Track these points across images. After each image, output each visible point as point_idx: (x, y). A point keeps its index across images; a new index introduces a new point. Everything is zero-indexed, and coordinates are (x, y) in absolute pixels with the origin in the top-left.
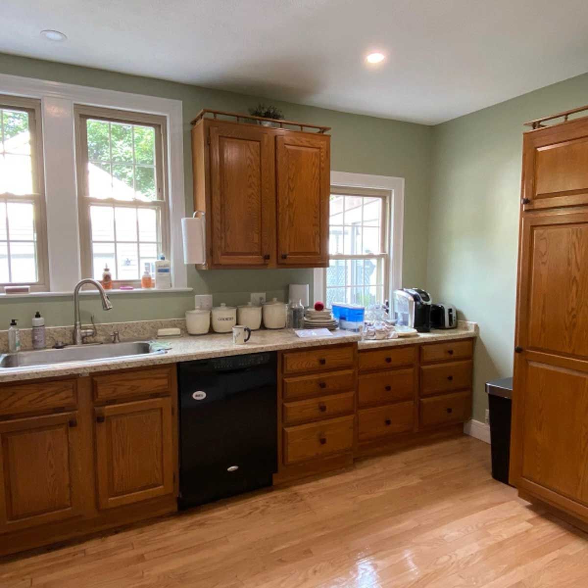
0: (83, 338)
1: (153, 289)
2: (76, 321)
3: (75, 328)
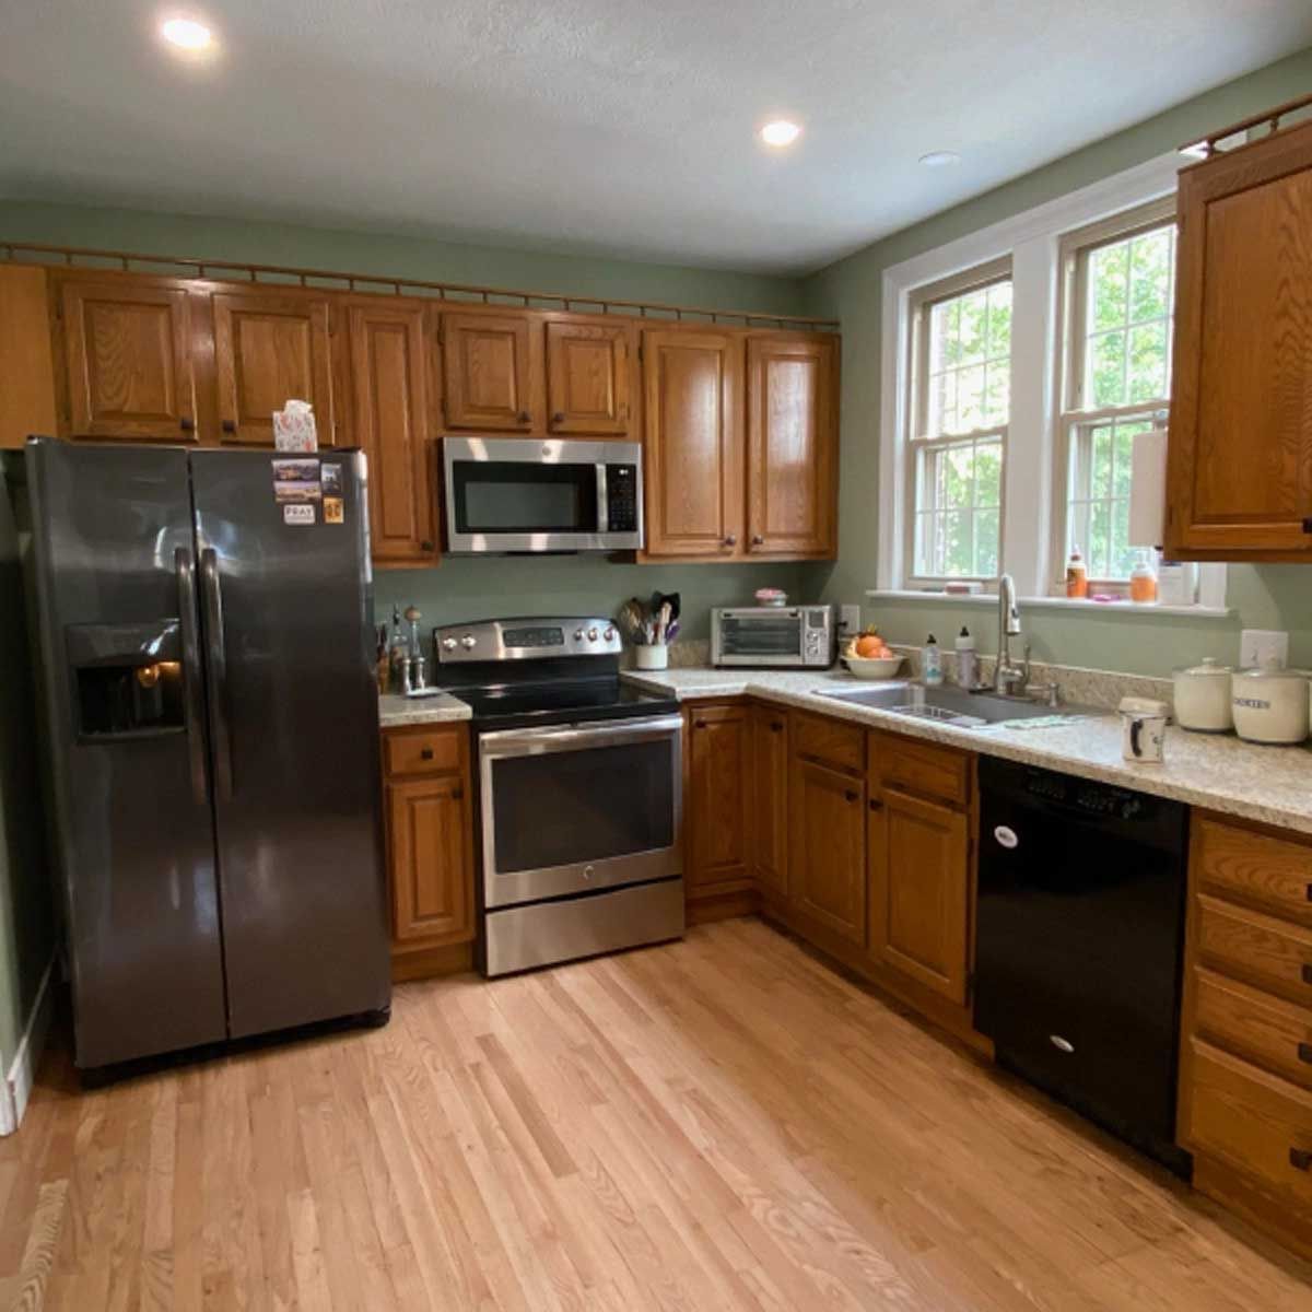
0: (1009, 685)
1: (1150, 604)
2: (1000, 651)
3: (998, 661)
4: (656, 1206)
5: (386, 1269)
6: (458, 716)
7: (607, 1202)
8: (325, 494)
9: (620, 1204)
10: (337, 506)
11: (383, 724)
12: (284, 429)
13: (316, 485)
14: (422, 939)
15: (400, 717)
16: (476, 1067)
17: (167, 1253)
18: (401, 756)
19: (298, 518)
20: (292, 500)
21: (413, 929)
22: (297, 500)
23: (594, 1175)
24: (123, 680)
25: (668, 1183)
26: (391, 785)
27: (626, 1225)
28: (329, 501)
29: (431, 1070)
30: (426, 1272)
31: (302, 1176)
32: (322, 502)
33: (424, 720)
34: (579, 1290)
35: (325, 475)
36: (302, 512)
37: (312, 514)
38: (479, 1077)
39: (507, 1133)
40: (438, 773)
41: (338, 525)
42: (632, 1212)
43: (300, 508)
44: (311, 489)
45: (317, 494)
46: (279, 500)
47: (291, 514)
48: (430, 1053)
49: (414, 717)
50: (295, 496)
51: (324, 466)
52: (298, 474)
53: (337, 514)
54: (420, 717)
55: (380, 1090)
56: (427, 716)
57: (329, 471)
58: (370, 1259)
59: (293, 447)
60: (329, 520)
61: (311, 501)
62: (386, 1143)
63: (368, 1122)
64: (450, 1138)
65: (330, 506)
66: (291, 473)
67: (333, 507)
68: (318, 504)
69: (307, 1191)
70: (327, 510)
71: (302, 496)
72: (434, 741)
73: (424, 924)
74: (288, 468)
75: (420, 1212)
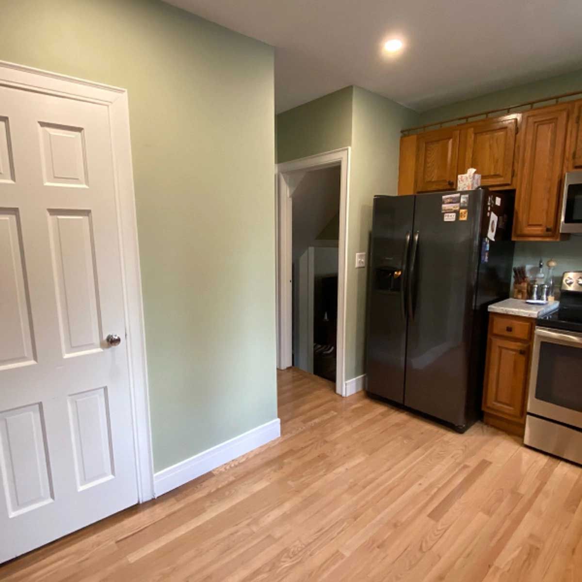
4: (440, 557)
5: (350, 488)
6: (529, 315)
7: (428, 538)
8: (461, 208)
9: (431, 544)
10: (465, 213)
11: (489, 310)
12: (461, 182)
13: (458, 205)
14: (497, 411)
15: (499, 309)
16: (466, 467)
17: (326, 442)
18: (498, 327)
19: (450, 219)
20: (448, 211)
21: (494, 405)
22: (450, 211)
23: (439, 528)
24: (390, 274)
25: (459, 558)
26: (492, 338)
27: (421, 549)
28: (462, 211)
29: (451, 455)
30: (355, 498)
31: (372, 452)
32: (459, 212)
33: (511, 313)
34: (375, 545)
35: (462, 200)
36: (451, 216)
37: (454, 217)
38: (460, 470)
39: (437, 491)
40: (516, 340)
41: (464, 221)
42: (430, 549)
43: (450, 214)
44: (455, 206)
45: (458, 208)
46: (443, 212)
47: (447, 217)
48: (460, 452)
49: (506, 310)
50: (449, 209)
51: (463, 196)
52: (451, 200)
53: (464, 217)
54: (509, 311)
55: (426, 449)
56: (513, 312)
57: (464, 198)
58: (351, 483)
59: (463, 189)
60: (461, 219)
61: (455, 212)
62: (403, 463)
63: (408, 454)
64: (420, 477)
65: (462, 213)
66: (449, 201)
67: (463, 213)
68: (457, 213)
69: (368, 456)
70: (460, 215)
71: (451, 209)
72: (516, 323)
73: (499, 405)
74: (448, 198)
75: (379, 485)
